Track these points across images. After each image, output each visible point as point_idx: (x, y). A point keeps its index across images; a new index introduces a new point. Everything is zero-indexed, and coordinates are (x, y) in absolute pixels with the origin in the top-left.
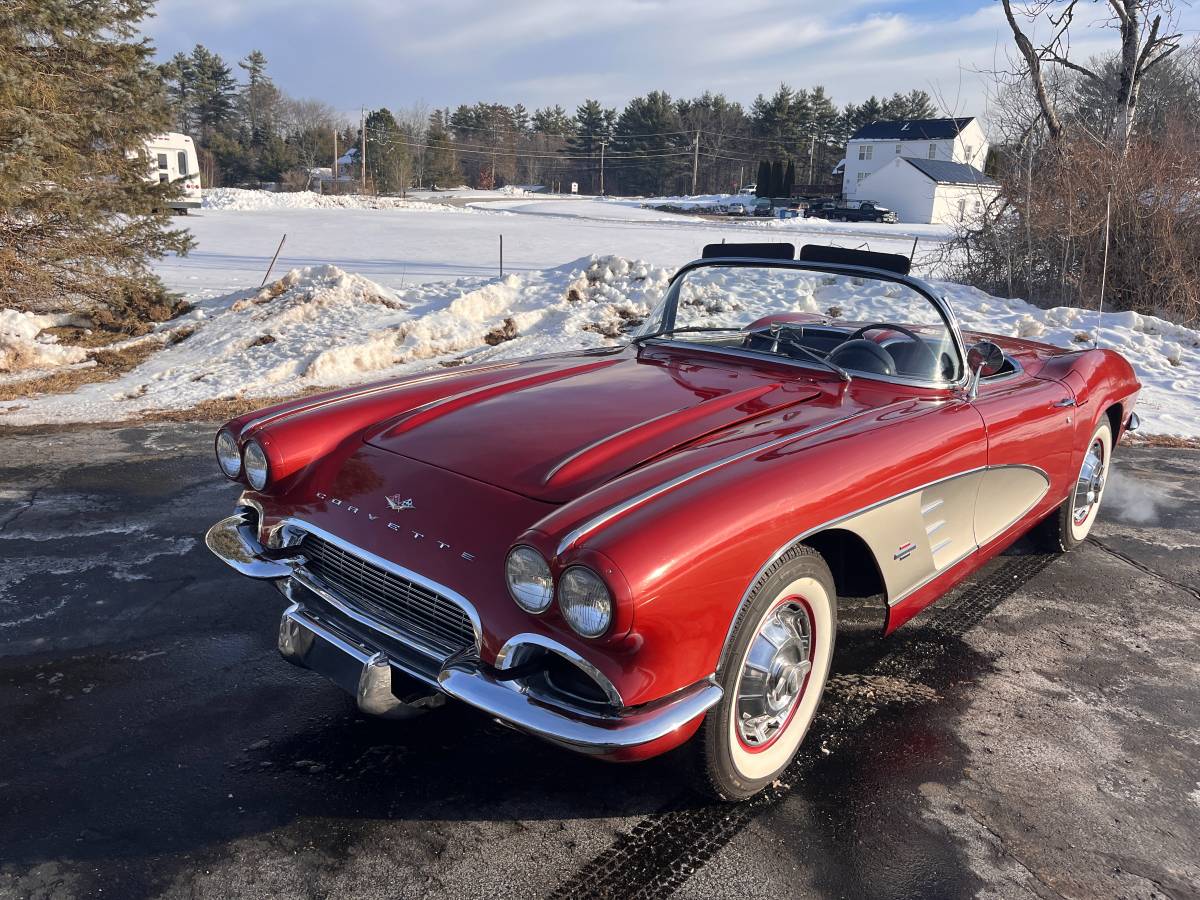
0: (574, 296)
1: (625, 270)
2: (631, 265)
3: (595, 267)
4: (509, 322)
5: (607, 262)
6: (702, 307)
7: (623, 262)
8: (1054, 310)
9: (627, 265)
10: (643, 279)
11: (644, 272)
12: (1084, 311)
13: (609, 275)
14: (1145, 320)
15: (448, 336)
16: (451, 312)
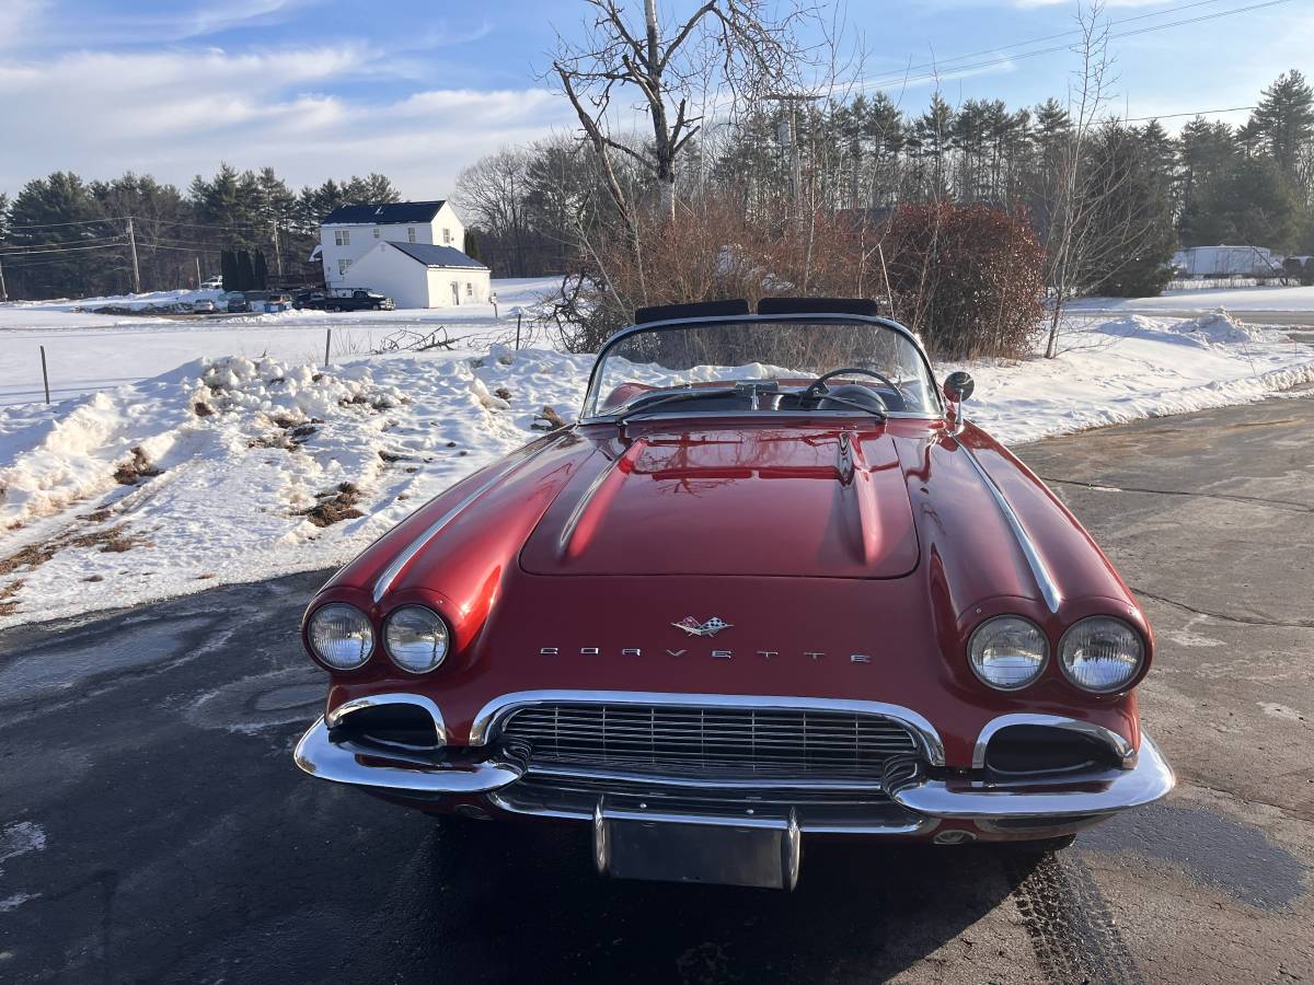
0: (202, 410)
1: (253, 373)
2: (257, 366)
3: (212, 373)
4: (138, 452)
5: (226, 364)
6: (367, 405)
7: (248, 363)
8: (695, 368)
9: (253, 366)
10: (282, 380)
11: (280, 373)
12: (718, 367)
13: (234, 381)
14: (768, 370)
15: (66, 482)
16: (47, 450)
